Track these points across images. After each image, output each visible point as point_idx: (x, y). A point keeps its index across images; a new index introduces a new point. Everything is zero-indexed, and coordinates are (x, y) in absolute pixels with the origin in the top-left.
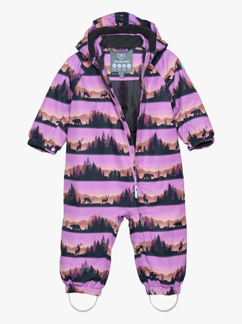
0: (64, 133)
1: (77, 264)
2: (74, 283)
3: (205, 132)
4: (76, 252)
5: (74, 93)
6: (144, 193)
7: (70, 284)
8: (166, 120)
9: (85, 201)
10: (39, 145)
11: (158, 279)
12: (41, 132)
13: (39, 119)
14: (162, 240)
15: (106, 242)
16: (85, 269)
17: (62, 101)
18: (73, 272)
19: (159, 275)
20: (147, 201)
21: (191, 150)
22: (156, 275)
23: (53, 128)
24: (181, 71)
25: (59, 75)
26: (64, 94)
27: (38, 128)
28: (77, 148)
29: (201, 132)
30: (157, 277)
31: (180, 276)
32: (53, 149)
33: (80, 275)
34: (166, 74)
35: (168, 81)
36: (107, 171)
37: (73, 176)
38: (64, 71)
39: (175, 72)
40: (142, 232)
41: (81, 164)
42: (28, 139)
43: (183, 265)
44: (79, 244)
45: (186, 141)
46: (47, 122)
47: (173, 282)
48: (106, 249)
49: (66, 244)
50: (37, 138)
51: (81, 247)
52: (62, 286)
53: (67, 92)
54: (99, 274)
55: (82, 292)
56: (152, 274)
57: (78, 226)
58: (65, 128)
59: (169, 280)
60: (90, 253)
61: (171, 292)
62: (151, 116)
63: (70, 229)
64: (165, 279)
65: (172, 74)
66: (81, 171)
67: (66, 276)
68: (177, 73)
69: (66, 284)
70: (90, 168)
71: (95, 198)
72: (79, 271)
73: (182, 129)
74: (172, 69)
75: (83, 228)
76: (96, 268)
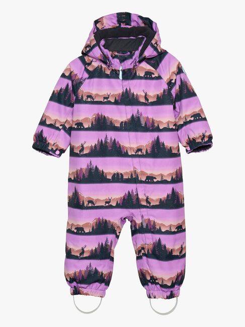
0: (68, 136)
1: (82, 266)
2: (79, 285)
3: (204, 136)
4: (80, 254)
5: (77, 97)
6: (147, 195)
7: (75, 286)
8: (168, 123)
9: (88, 204)
10: (43, 149)
11: (158, 283)
12: (45, 135)
13: (43, 123)
14: (163, 243)
15: (109, 244)
16: (90, 271)
17: (65, 104)
18: (77, 274)
19: (159, 279)
20: (150, 203)
21: (189, 153)
22: (157, 279)
23: (57, 132)
24: (182, 74)
25: (62, 78)
26: (67, 97)
27: (42, 131)
28: (80, 151)
29: (200, 136)
30: (157, 281)
31: (179, 280)
32: (58, 152)
33: (85, 278)
34: (168, 77)
35: (170, 84)
36: (110, 173)
37: (76, 179)
38: (67, 74)
39: (176, 75)
40: (144, 233)
41: (84, 167)
42: (32, 142)
43: (183, 269)
44: (83, 246)
45: (185, 144)
46: (51, 126)
47: (173, 286)
48: (109, 251)
49: (71, 246)
50: (42, 141)
51: (85, 249)
52: (67, 288)
53: (70, 95)
54: (104, 275)
55: (87, 294)
56: (152, 277)
57: (82, 229)
58: (69, 131)
59: (169, 284)
60: (94, 256)
61: (171, 296)
62: (154, 119)
63: (75, 231)
64: (165, 283)
65: (174, 77)
66: (84, 174)
67: (70, 278)
68: (178, 76)
69: (70, 286)
70: (93, 171)
71: (98, 200)
72: (83, 273)
73: (181, 132)
74: (173, 73)
75: (87, 231)
76: (100, 269)
